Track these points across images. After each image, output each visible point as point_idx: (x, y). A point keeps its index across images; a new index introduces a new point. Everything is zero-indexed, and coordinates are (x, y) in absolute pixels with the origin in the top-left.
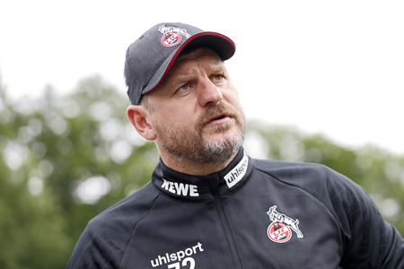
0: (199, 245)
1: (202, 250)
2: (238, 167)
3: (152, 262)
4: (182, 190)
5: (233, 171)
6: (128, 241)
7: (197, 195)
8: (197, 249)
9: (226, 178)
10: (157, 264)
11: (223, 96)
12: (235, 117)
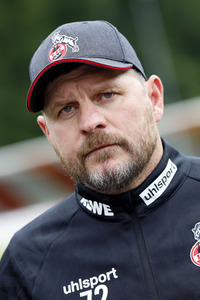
0: (114, 271)
1: (116, 277)
2: (156, 182)
3: (65, 288)
4: (96, 208)
5: (151, 186)
6: (42, 263)
7: (112, 214)
8: (111, 275)
9: (142, 195)
10: (70, 291)
11: (108, 121)
12: (124, 144)
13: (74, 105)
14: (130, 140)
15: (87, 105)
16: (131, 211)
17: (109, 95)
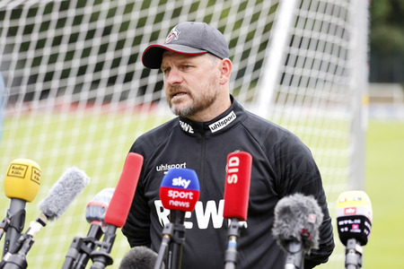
0: (185, 164)
1: (185, 167)
2: (220, 121)
3: (157, 167)
4: (185, 127)
5: (217, 123)
7: (193, 132)
9: (210, 126)
10: (160, 170)
11: (184, 79)
12: (189, 93)
13: (168, 70)
14: (193, 92)
15: (174, 70)
16: (203, 134)
17: (187, 66)
